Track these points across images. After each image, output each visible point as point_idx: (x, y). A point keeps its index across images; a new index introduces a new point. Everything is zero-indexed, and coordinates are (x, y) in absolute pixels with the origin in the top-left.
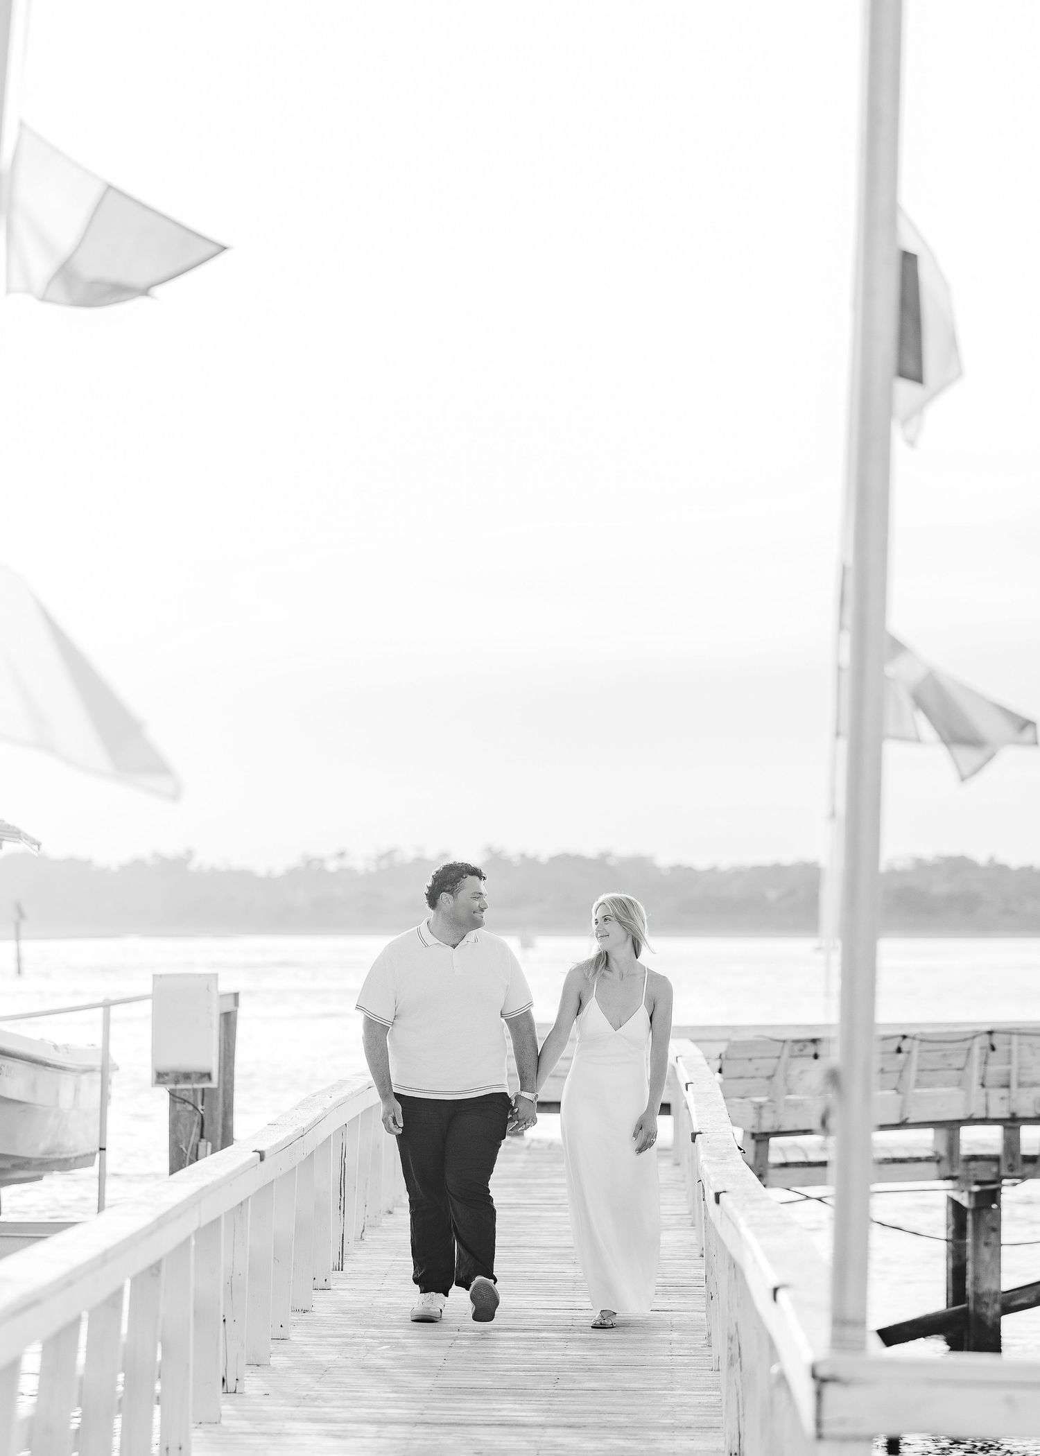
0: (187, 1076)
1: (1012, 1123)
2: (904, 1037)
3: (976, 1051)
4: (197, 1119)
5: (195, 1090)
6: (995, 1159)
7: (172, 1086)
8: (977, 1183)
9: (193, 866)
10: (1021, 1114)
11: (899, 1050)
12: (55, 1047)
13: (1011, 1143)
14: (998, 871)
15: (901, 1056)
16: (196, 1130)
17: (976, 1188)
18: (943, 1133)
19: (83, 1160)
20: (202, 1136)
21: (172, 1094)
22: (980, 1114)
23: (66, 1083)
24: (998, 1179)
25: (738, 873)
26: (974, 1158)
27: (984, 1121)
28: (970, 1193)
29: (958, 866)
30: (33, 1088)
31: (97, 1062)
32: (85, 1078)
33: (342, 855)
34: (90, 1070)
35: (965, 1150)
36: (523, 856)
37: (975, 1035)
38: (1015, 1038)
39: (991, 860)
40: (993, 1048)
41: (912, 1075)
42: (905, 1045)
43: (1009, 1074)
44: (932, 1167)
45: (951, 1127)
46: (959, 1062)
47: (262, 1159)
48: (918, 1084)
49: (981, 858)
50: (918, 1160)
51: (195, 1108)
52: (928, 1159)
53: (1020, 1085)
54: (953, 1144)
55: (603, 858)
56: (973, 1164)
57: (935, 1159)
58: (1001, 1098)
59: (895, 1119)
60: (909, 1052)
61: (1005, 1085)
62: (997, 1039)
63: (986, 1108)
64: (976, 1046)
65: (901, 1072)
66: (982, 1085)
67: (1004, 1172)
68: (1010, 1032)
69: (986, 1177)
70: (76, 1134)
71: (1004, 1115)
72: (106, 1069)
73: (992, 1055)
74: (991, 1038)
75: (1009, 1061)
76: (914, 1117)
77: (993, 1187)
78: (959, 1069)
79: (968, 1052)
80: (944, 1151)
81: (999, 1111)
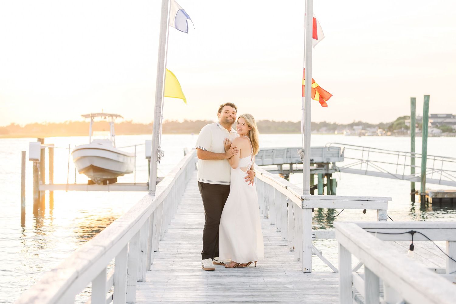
1: (291, 164)
2: (273, 150)
6: (288, 170)
7: (149, 159)
8: (286, 174)
10: (293, 162)
11: (272, 152)
13: (291, 167)
14: (274, 122)
15: (273, 153)
17: (285, 175)
18: (279, 166)
19: (132, 172)
22: (286, 163)
23: (129, 158)
24: (289, 174)
27: (287, 164)
28: (284, 176)
29: (267, 121)
30: (124, 159)
31: (134, 155)
34: (133, 157)
35: (283, 169)
37: (285, 149)
39: (273, 121)
41: (274, 156)
42: (273, 151)
43: (291, 156)
44: (278, 172)
45: (281, 165)
47: (181, 169)
48: (276, 157)
49: (271, 120)
52: (277, 171)
53: (293, 157)
54: (281, 168)
56: (285, 171)
57: (278, 170)
58: (290, 160)
59: (272, 164)
60: (274, 152)
61: (290, 158)
62: (289, 150)
63: (287, 161)
64: (286, 151)
65: (273, 156)
66: (286, 157)
67: (290, 172)
68: (291, 149)
69: (287, 173)
70: (131, 167)
71: (290, 163)
72: (135, 156)
73: (288, 153)
74: (288, 150)
75: (291, 153)
76: (275, 163)
77: (288, 175)
78: (283, 155)
79: (284, 152)
80: (280, 169)
81: (289, 162)
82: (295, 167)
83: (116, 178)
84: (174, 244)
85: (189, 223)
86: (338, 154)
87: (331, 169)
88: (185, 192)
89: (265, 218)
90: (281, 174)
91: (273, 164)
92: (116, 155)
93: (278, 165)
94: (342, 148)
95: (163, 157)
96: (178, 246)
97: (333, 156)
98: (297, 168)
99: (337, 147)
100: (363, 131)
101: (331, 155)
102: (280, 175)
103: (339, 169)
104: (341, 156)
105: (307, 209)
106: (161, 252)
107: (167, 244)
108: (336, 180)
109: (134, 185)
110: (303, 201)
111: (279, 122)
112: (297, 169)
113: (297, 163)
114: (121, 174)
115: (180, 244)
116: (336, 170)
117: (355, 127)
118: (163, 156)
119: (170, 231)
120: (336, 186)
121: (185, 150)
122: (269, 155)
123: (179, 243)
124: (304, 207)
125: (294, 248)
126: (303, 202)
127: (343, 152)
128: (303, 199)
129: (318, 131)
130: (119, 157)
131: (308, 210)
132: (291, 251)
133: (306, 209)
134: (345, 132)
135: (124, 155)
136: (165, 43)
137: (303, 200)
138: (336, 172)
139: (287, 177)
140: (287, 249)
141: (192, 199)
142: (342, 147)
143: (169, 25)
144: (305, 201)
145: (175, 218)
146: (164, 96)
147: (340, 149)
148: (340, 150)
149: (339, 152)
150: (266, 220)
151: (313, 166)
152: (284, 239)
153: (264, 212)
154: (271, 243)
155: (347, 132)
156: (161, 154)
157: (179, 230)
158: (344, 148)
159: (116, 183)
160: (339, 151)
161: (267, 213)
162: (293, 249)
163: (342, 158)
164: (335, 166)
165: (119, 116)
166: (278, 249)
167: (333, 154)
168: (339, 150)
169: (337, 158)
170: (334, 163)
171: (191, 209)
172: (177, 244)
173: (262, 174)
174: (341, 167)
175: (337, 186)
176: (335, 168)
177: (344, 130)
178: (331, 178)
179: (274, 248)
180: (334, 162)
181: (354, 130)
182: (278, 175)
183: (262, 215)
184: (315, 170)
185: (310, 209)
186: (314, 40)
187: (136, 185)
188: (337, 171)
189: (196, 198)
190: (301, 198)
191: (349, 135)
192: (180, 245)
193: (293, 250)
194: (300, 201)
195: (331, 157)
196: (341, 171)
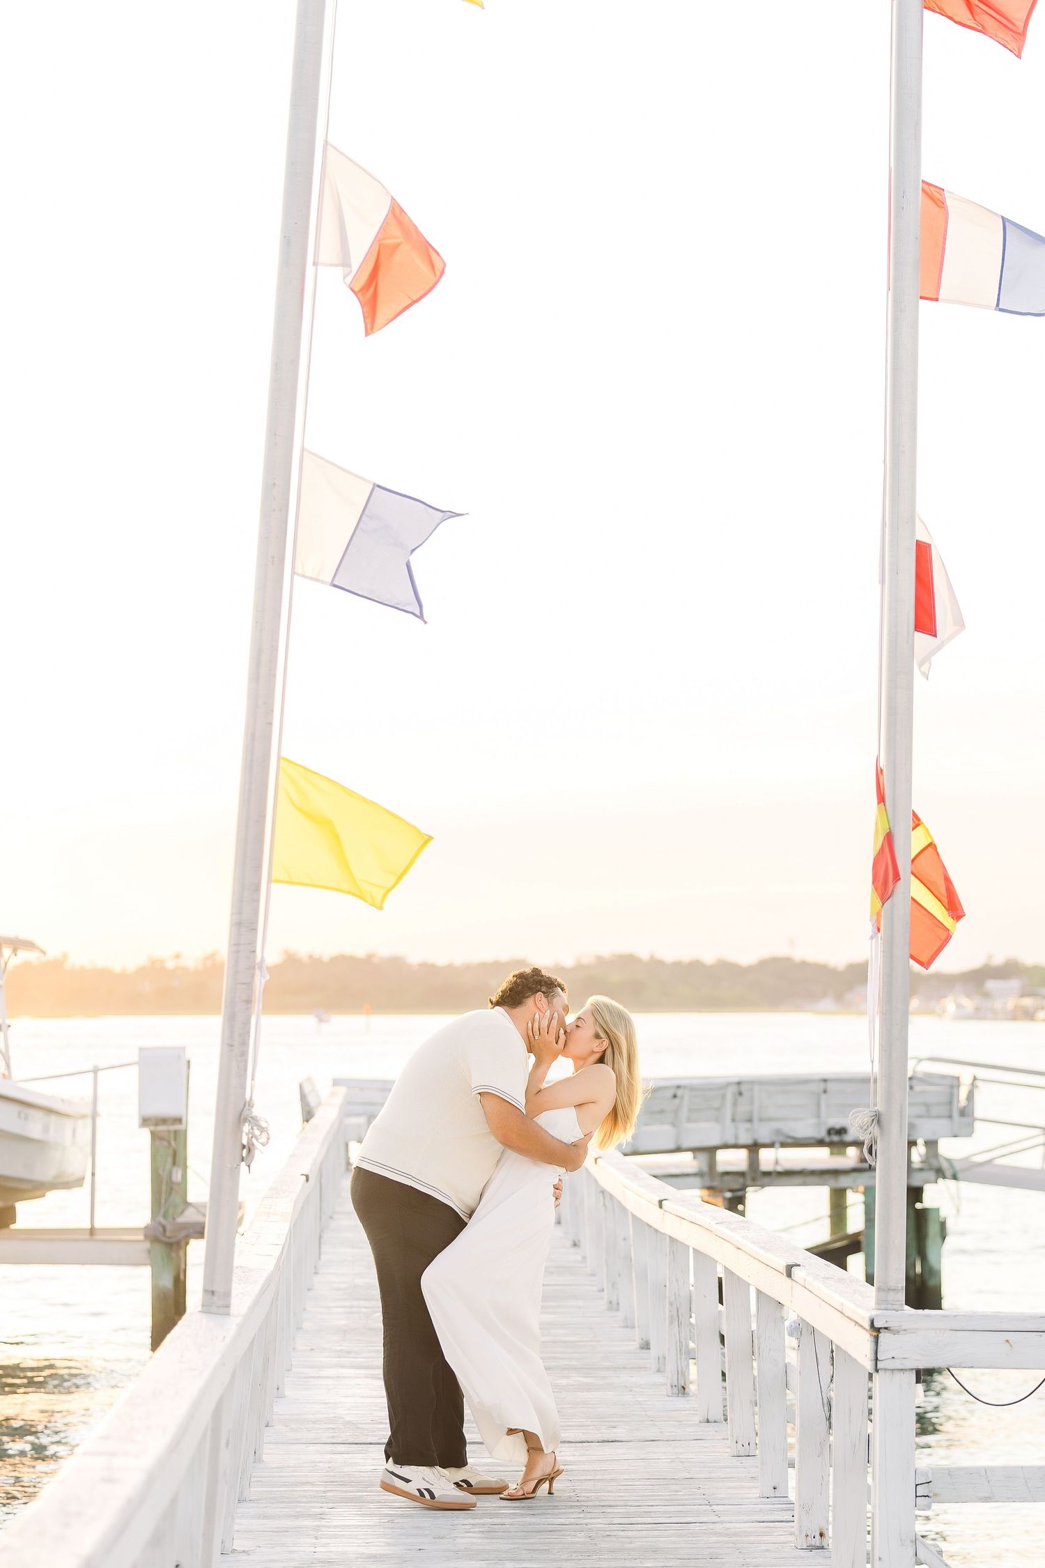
0: (164, 1121)
1: (754, 1148)
2: (678, 1087)
3: (729, 1098)
4: (171, 1152)
5: (169, 1131)
6: (742, 1174)
7: (153, 1128)
8: (731, 1191)
9: (68, 966)
10: (762, 1140)
11: (675, 1096)
12: (63, 1100)
13: (754, 1161)
14: (656, 965)
15: (677, 1101)
16: (170, 1160)
17: (729, 1195)
18: (703, 1157)
19: (79, 1182)
20: (174, 1163)
21: (153, 1133)
22: (731, 1141)
23: (69, 1124)
24: (743, 1189)
25: (468, 968)
26: (727, 1173)
27: (736, 1146)
28: (725, 1199)
29: (628, 960)
30: (46, 1129)
31: (87, 1110)
32: (80, 1122)
33: (177, 956)
34: (83, 1117)
35: (721, 1168)
36: (311, 957)
37: (728, 1085)
38: (756, 1088)
39: (652, 957)
40: (740, 1094)
41: (684, 1114)
42: (679, 1093)
43: (751, 1113)
44: (697, 1181)
45: (711, 1151)
46: (716, 1104)
47: (307, 1180)
48: (689, 1120)
49: (644, 955)
50: (687, 1175)
51: (169, 1143)
52: (695, 1175)
53: (761, 1120)
54: (712, 1163)
55: (370, 957)
56: (726, 1178)
57: (700, 1174)
58: (748, 1130)
59: (672, 1146)
60: (682, 1098)
61: (750, 1120)
62: (744, 1088)
63: (736, 1137)
64: (730, 1094)
65: (676, 1112)
66: (733, 1120)
67: (749, 1182)
68: (753, 1082)
69: (736, 1186)
70: (76, 1163)
71: (749, 1141)
72: (94, 1116)
73: (741, 1100)
74: (740, 1088)
75: (752, 1103)
76: (685, 1145)
77: (740, 1194)
78: (718, 1109)
79: (724, 1097)
80: (705, 1168)
81: (745, 1139)
82: (767, 1158)
83: (13, 1208)
84: (297, 1517)
85: (348, 1418)
86: (950, 1103)
87: (921, 1170)
88: (316, 1273)
89: (675, 1390)
90: (710, 1188)
91: (678, 1150)
92: (15, 1109)
93: (695, 1150)
94: (966, 1080)
95: (263, 1145)
96: (317, 1528)
97: (928, 1115)
98: (777, 1162)
99: (943, 1077)
100: (1028, 1002)
101: (921, 1110)
102: (705, 1193)
103: (952, 1166)
104: (963, 1113)
105: (892, 1370)
106: (244, 1557)
107: (266, 1517)
108: (943, 1214)
109: (87, 1237)
110: (877, 1338)
111: (677, 965)
112: (779, 1169)
113: (777, 1145)
114: (35, 1189)
115: (321, 1516)
116: (940, 1173)
117: (991, 985)
118: (263, 1139)
119: (272, 1456)
120: (939, 1240)
121: (307, 1089)
122: (662, 1111)
123: (319, 1511)
124: (880, 1365)
125: (821, 1535)
126: (877, 1342)
127: (970, 1097)
128: (878, 1330)
129: (839, 998)
130: (26, 1118)
131: (898, 1375)
132: (811, 1548)
133: (888, 1373)
134: (950, 1005)
135: (49, 1111)
136: (274, 649)
137: (876, 1330)
138: (940, 1181)
139: (735, 1203)
140: (791, 1538)
141: (347, 1304)
142: (966, 1075)
143: (293, 573)
144: (884, 1336)
145: (286, 1393)
146: (269, 881)
147: (955, 1083)
148: (959, 1086)
149: (952, 1095)
150: (679, 1402)
151: (844, 1154)
152: (771, 1493)
153: (670, 1367)
154: (715, 1508)
155: (959, 1006)
156: (257, 1132)
157: (312, 1448)
158: (975, 1079)
159: (13, 1227)
160: (955, 1091)
161: (682, 1373)
162: (818, 1537)
163: (965, 1120)
164: (936, 1155)
165: (29, 945)
166: (752, 1538)
167: (927, 1106)
168: (952, 1087)
169: (944, 1123)
170: (931, 1144)
171: (349, 1352)
172: (310, 1515)
173: (660, 1202)
174: (961, 1160)
175: (944, 1239)
176: (935, 1163)
177: (945, 997)
178: (918, 1206)
179: (735, 1534)
180: (930, 1137)
181: (987, 995)
182: (695, 1194)
183: (660, 1379)
184: (855, 1170)
185: (907, 1374)
186: (919, 636)
187: (97, 1237)
188: (944, 1177)
189: (362, 1303)
190: (867, 1325)
191: (969, 1018)
192: (323, 1523)
193: (817, 1542)
194: (866, 1338)
195: (920, 1117)
196: (959, 1175)
